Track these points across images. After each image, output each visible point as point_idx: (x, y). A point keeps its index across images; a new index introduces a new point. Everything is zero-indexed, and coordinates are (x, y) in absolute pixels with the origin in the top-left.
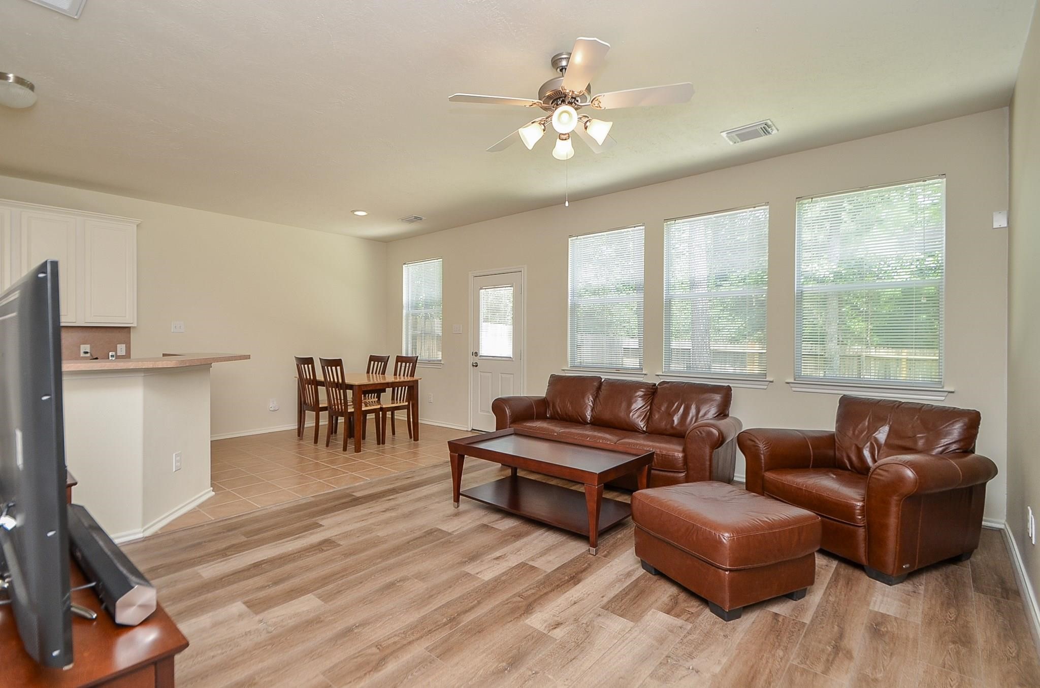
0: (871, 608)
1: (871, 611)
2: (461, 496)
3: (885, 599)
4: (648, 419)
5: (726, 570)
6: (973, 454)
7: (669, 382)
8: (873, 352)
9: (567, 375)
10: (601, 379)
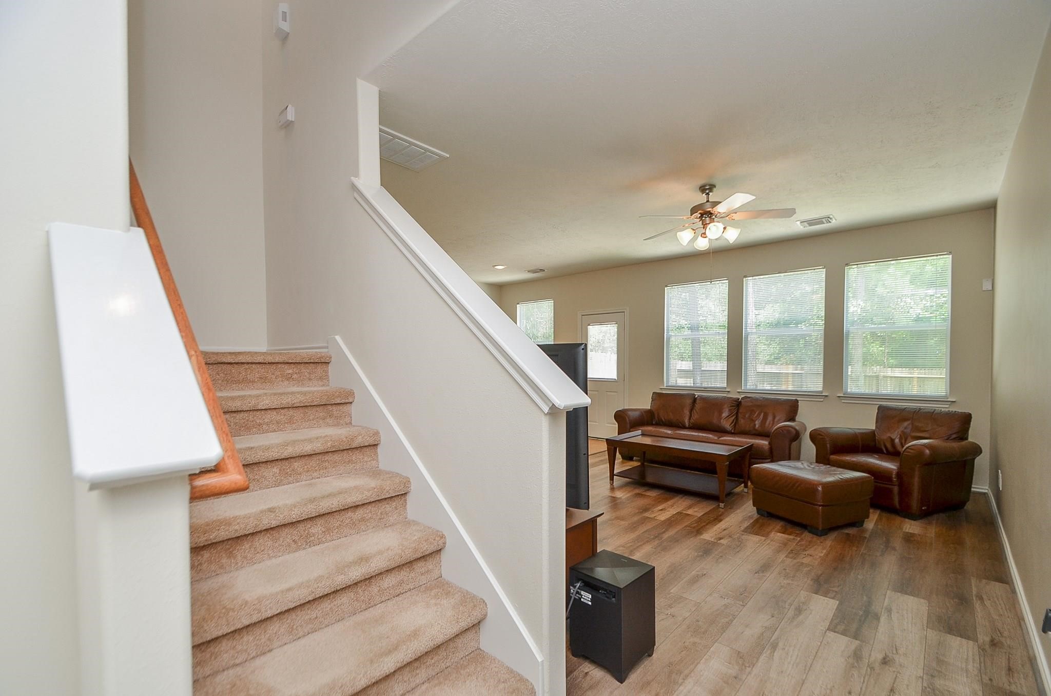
0: (904, 530)
1: (904, 532)
2: (615, 477)
3: (912, 527)
4: (735, 425)
5: (820, 506)
6: (967, 441)
7: (750, 397)
8: (889, 372)
9: (664, 392)
10: (695, 395)
